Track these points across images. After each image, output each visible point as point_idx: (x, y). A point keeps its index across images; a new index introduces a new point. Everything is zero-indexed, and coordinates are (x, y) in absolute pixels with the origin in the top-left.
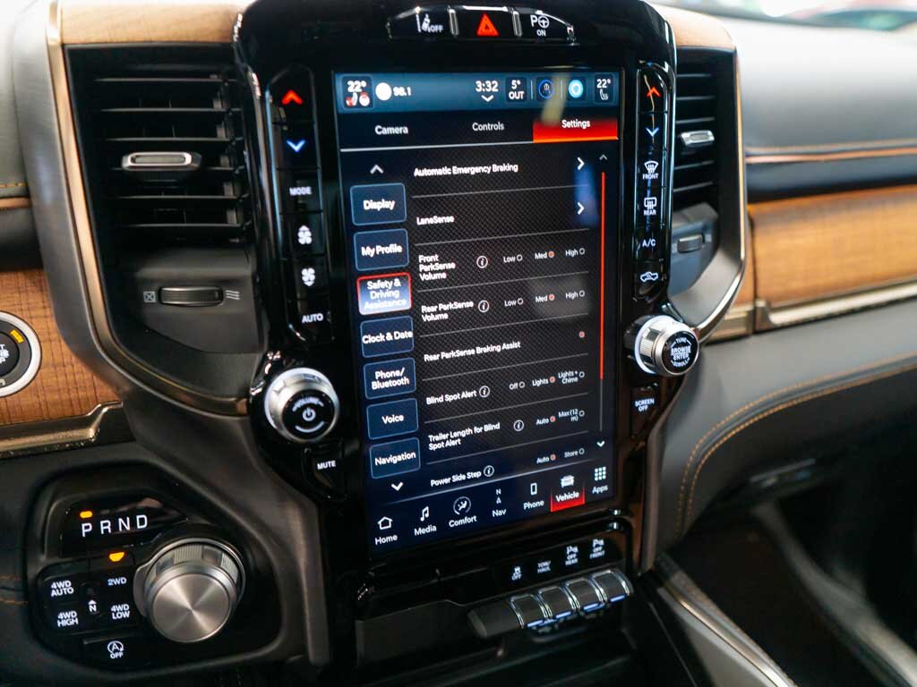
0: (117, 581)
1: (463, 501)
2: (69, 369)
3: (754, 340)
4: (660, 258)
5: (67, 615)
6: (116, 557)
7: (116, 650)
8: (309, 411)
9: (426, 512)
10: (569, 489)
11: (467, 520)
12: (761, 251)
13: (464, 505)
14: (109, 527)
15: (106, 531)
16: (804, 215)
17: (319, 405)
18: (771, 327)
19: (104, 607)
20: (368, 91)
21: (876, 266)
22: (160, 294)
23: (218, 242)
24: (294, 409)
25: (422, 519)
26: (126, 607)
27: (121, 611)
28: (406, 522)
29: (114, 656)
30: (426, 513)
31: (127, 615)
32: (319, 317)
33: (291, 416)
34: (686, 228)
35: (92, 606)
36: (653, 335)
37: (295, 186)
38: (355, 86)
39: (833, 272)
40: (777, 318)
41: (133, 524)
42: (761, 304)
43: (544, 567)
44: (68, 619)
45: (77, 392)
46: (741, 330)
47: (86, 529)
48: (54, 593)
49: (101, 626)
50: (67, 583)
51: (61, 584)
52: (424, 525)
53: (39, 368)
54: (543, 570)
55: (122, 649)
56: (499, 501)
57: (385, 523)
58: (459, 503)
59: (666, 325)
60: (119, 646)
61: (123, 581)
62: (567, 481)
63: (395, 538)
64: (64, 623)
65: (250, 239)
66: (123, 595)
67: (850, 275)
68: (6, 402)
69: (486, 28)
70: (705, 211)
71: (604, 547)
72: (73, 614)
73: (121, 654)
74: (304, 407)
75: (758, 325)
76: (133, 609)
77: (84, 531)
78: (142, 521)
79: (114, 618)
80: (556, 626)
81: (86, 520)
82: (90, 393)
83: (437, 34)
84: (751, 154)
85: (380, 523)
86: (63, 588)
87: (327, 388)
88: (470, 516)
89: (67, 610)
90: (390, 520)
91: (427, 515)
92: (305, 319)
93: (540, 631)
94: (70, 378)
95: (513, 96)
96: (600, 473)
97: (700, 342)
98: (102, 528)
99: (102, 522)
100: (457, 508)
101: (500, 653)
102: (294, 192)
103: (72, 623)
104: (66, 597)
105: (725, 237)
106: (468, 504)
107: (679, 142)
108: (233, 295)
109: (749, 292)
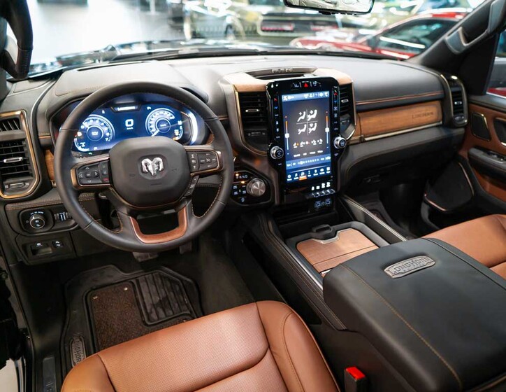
1: (303, 173)
3: (361, 144)
4: (338, 125)
7: (243, 200)
10: (322, 172)
12: (362, 123)
16: (372, 116)
17: (281, 152)
18: (365, 141)
19: (242, 191)
21: (391, 127)
22: (251, 134)
23: (259, 125)
24: (277, 152)
27: (244, 192)
28: (293, 177)
30: (296, 175)
32: (279, 137)
33: (276, 154)
34: (343, 120)
35: (240, 191)
36: (337, 140)
39: (380, 128)
40: (367, 139)
42: (362, 136)
44: (236, 193)
46: (358, 141)
47: (237, 177)
49: (241, 195)
52: (296, 177)
54: (318, 188)
56: (309, 173)
59: (340, 138)
62: (322, 170)
63: (291, 179)
66: (245, 189)
67: (384, 129)
69: (306, 85)
70: (348, 116)
74: (279, 152)
75: (362, 141)
76: (246, 192)
83: (298, 87)
84: (358, 103)
86: (235, 187)
87: (282, 149)
92: (277, 137)
95: (311, 97)
96: (328, 169)
97: (348, 144)
98: (240, 177)
101: (309, 212)
102: (276, 115)
105: (352, 121)
107: (341, 102)
108: (264, 134)
109: (359, 133)
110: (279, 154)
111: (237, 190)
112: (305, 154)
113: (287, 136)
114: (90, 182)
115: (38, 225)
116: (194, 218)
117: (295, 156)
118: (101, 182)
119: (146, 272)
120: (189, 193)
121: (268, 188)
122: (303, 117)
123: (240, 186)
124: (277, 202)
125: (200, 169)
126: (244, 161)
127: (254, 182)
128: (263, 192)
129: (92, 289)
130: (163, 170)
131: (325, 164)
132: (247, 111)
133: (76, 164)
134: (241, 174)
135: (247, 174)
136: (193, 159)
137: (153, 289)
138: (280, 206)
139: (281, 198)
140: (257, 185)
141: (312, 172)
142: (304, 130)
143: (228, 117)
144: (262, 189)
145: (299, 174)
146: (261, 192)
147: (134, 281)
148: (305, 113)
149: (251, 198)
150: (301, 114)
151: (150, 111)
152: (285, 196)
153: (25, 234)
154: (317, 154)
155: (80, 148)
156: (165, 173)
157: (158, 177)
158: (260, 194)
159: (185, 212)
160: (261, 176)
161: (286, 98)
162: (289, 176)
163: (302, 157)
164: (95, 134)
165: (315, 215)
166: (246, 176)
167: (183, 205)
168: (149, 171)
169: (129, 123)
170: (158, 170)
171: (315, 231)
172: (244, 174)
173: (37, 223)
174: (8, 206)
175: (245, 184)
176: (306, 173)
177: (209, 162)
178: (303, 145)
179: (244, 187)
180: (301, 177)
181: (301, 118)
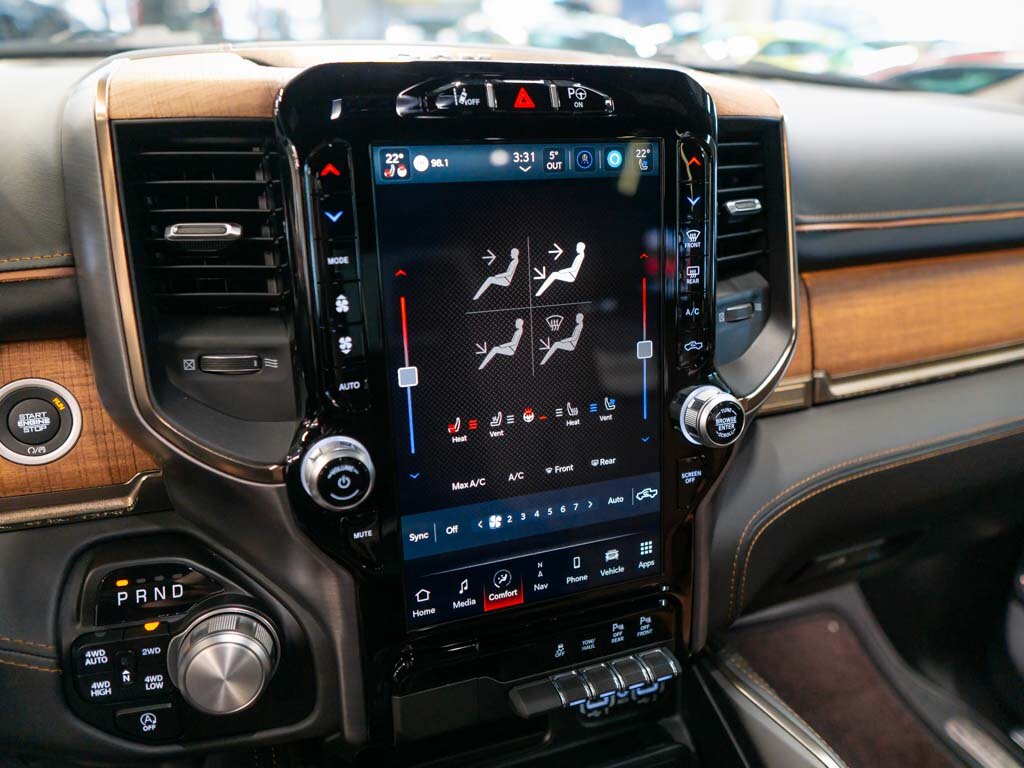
0: (151, 651)
1: (504, 573)
2: (109, 436)
3: (813, 412)
4: (705, 328)
5: (101, 685)
6: (151, 626)
7: (149, 723)
8: (344, 479)
9: (464, 585)
10: (613, 564)
11: (507, 594)
12: (818, 320)
13: (504, 579)
14: (144, 596)
15: (142, 599)
17: (354, 473)
18: (832, 398)
19: (138, 678)
20: (406, 163)
21: (947, 337)
22: (199, 362)
24: (329, 476)
25: (461, 592)
26: (159, 677)
27: (154, 682)
28: (444, 593)
29: (146, 728)
31: (160, 686)
32: (356, 385)
33: (326, 482)
34: (733, 298)
35: (126, 676)
36: (698, 405)
37: (331, 256)
38: (393, 158)
39: (893, 343)
40: (838, 390)
41: (169, 593)
42: (820, 375)
43: (589, 644)
44: (101, 689)
45: (117, 460)
46: (800, 401)
47: (122, 597)
48: (88, 662)
49: (136, 695)
50: (102, 652)
51: (95, 653)
52: (463, 598)
53: (80, 436)
54: (588, 647)
55: (155, 722)
56: (540, 574)
57: (423, 595)
58: (499, 575)
59: (712, 396)
60: (152, 718)
61: (157, 650)
62: (612, 555)
63: (433, 611)
64: (98, 693)
65: (289, 309)
66: (158, 665)
67: (914, 345)
68: (46, 469)
69: (523, 101)
70: (756, 281)
71: (652, 625)
72: (106, 684)
73: (154, 727)
74: (339, 475)
75: (817, 397)
76: (167, 680)
77: (120, 599)
78: (178, 590)
79: (147, 688)
80: (607, 710)
81: (122, 589)
82: (129, 462)
83: (474, 106)
84: (802, 222)
85: (417, 595)
86: (97, 657)
87: (364, 457)
88: (511, 590)
89: (100, 679)
90: (428, 593)
91: (466, 588)
92: (342, 387)
93: (590, 715)
94: (110, 446)
95: (551, 166)
96: (646, 547)
97: (751, 417)
98: (138, 597)
99: (138, 591)
100: (497, 582)
101: (548, 737)
102: (331, 261)
103: (106, 693)
104: (100, 666)
105: (776, 306)
106: (508, 577)
107: (723, 210)
108: (272, 363)
109: (806, 363)
110: (344, 483)
111: (107, 672)
112: (518, 475)
113: (408, 377)
117: (458, 486)
122: (503, 280)
123: (130, 650)
124: (351, 731)
127: (210, 630)
131: (628, 528)
141: (558, 566)
142: (508, 349)
143: (73, 264)
145: (482, 584)
148: (515, 253)
152: (398, 701)
154: (585, 476)
163: (497, 492)
172: (169, 575)
175: (163, 638)
176: (522, 575)
178: (504, 426)
179: (149, 656)
180: (494, 597)
181: (490, 281)
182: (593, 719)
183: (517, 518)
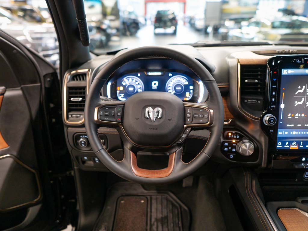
6: (234, 141)
7: (232, 156)
8: (272, 120)
15: (233, 137)
19: (232, 149)
22: (247, 101)
23: (256, 94)
26: (235, 149)
27: (234, 150)
28: (284, 144)
29: (231, 157)
30: (287, 143)
31: (235, 151)
32: (274, 106)
33: (269, 121)
35: (230, 148)
37: (273, 85)
44: (226, 149)
47: (230, 136)
48: (225, 145)
49: (230, 151)
50: (227, 143)
52: (287, 145)
56: (301, 144)
63: (281, 147)
66: (235, 147)
72: (227, 149)
74: (271, 120)
76: (236, 150)
83: (300, 63)
86: (226, 144)
88: (295, 146)
89: (226, 148)
92: (272, 106)
94: (227, 114)
100: (293, 144)
101: (296, 180)
102: (273, 86)
104: (226, 146)
106: (295, 143)
108: (259, 102)
110: (272, 121)
111: (227, 147)
112: (300, 125)
113: (282, 106)
114: (106, 119)
115: (83, 145)
116: (181, 163)
117: (288, 125)
118: (114, 120)
119: (158, 193)
120: (180, 141)
121: (257, 150)
122: (301, 91)
123: (230, 144)
124: (263, 165)
125: (193, 122)
126: (238, 123)
127: (244, 143)
128: (251, 152)
129: (122, 196)
130: (160, 118)
132: (246, 81)
133: (100, 104)
134: (232, 134)
135: (239, 135)
136: (189, 113)
137: (160, 207)
138: (266, 168)
139: (269, 161)
140: (246, 146)
141: (305, 143)
142: (301, 103)
143: (229, 85)
144: (251, 150)
145: (290, 143)
146: (249, 152)
147: (149, 197)
148: (304, 87)
149: (239, 156)
150: (299, 87)
151: (171, 77)
152: (273, 161)
153: (76, 149)
155: (120, 98)
156: (162, 120)
157: (156, 123)
158: (247, 154)
159: (175, 156)
160: (252, 139)
161: (285, 72)
162: (280, 143)
163: (295, 128)
164: (131, 89)
165: (303, 185)
166: (238, 137)
167: (174, 150)
168: (150, 117)
169: (155, 84)
170: (157, 118)
171: (300, 201)
172: (236, 134)
173: (83, 143)
174: (69, 129)
175: (236, 143)
176: (298, 143)
177: (201, 118)
178: (298, 116)
179: (234, 146)
180: (292, 146)
181: (299, 91)
182: (306, 179)
183: (298, 133)
